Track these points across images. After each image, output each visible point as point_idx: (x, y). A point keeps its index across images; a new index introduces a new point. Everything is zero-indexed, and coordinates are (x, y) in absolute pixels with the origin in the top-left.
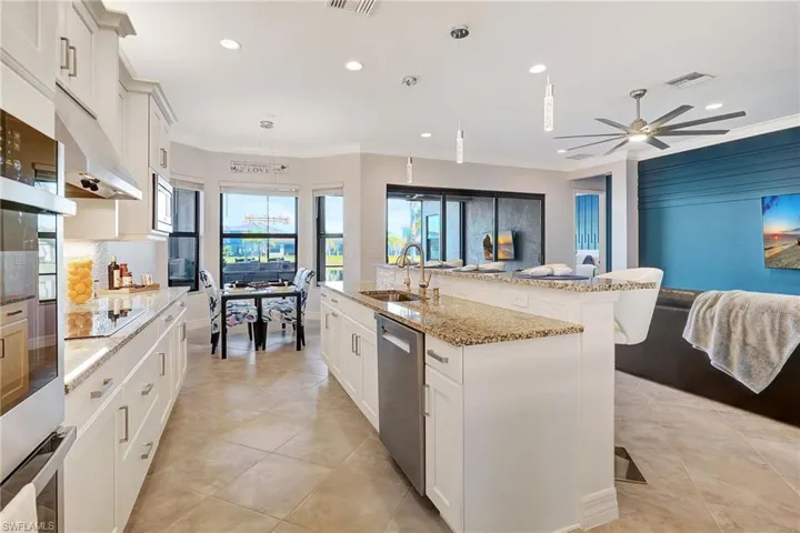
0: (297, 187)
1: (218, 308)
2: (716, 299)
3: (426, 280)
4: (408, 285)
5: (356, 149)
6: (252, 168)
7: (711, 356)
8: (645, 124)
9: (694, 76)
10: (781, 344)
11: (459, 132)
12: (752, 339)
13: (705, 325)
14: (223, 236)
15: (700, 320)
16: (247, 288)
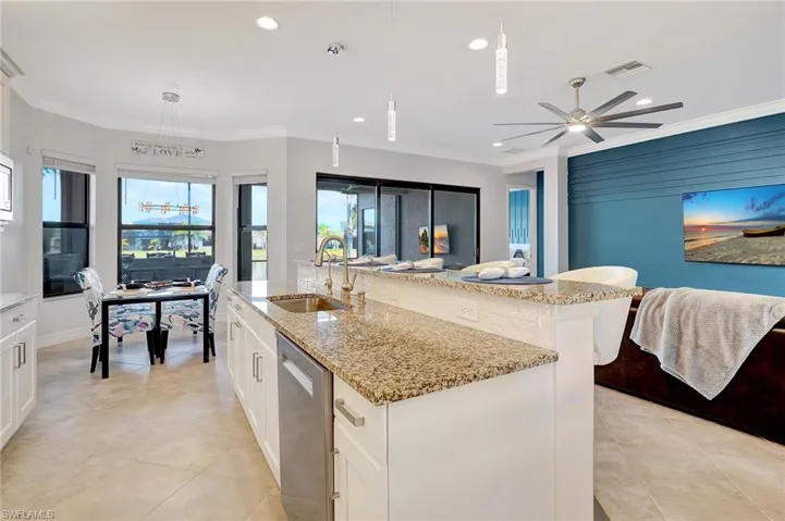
0: (216, 174)
1: (99, 317)
2: (665, 297)
3: (351, 282)
4: (330, 287)
5: (281, 132)
6: (158, 150)
7: (661, 360)
8: (584, 113)
9: (632, 66)
10: (735, 347)
11: (391, 104)
12: (703, 342)
13: (655, 326)
14: (121, 227)
15: (649, 321)
16: (142, 290)
